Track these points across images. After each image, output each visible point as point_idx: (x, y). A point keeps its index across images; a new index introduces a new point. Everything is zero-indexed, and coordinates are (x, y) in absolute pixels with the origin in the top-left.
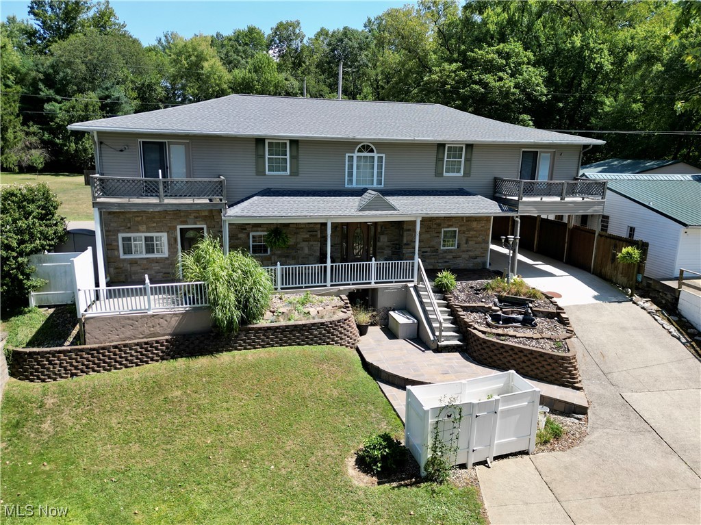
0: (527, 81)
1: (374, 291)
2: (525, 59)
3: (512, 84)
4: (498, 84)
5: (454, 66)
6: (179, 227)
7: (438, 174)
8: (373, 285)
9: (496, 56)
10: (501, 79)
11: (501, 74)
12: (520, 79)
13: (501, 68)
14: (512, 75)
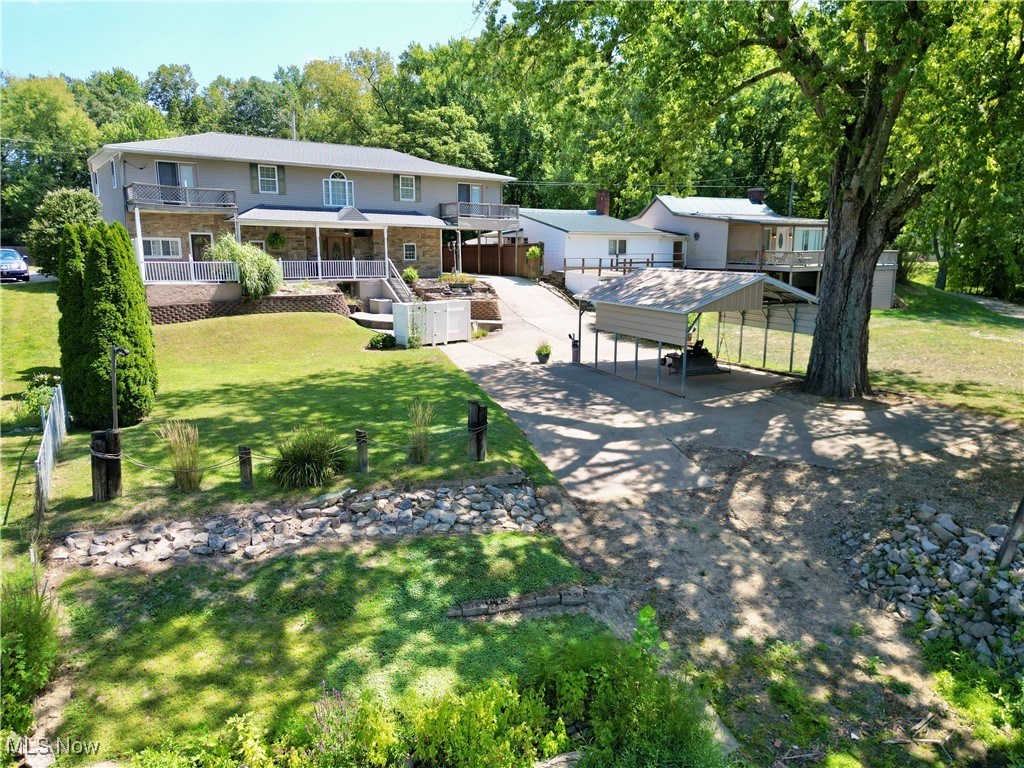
0: (471, 146)
1: (356, 284)
2: (469, 124)
3: (458, 149)
4: (443, 147)
5: (395, 128)
6: (190, 234)
7: (396, 199)
8: (355, 279)
9: (438, 119)
10: (445, 143)
11: (445, 138)
12: (465, 144)
13: (445, 132)
14: (458, 140)
